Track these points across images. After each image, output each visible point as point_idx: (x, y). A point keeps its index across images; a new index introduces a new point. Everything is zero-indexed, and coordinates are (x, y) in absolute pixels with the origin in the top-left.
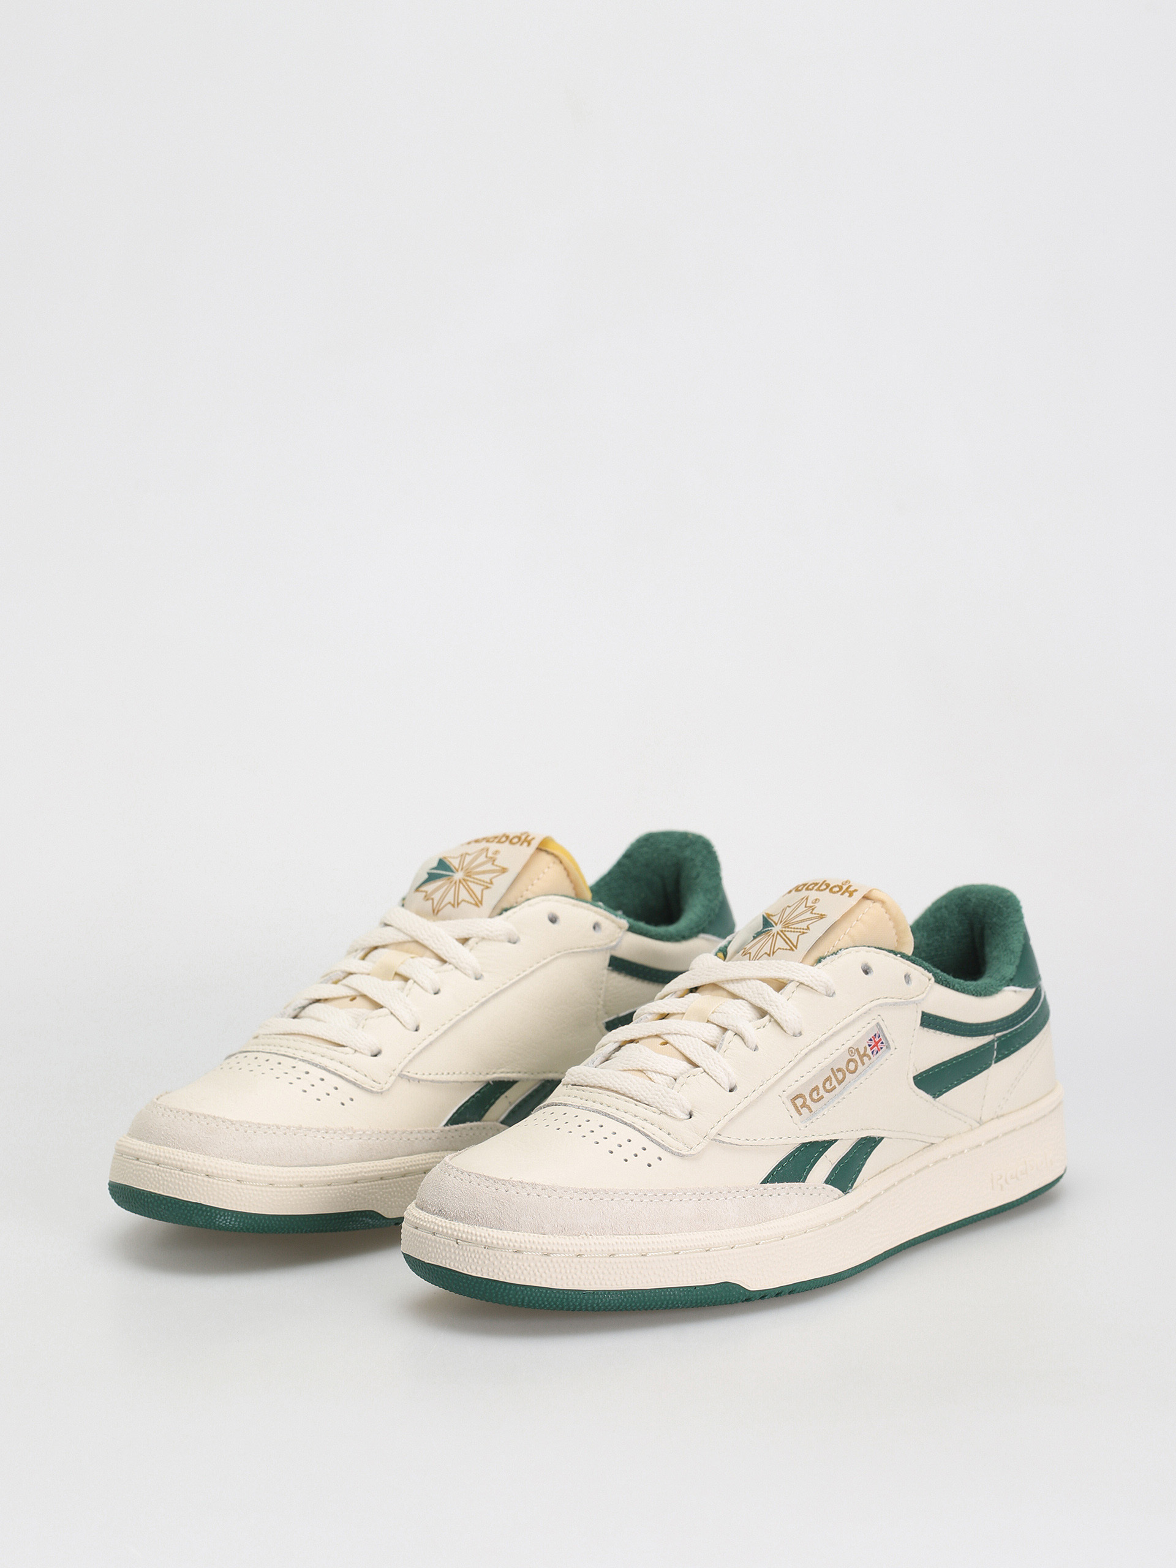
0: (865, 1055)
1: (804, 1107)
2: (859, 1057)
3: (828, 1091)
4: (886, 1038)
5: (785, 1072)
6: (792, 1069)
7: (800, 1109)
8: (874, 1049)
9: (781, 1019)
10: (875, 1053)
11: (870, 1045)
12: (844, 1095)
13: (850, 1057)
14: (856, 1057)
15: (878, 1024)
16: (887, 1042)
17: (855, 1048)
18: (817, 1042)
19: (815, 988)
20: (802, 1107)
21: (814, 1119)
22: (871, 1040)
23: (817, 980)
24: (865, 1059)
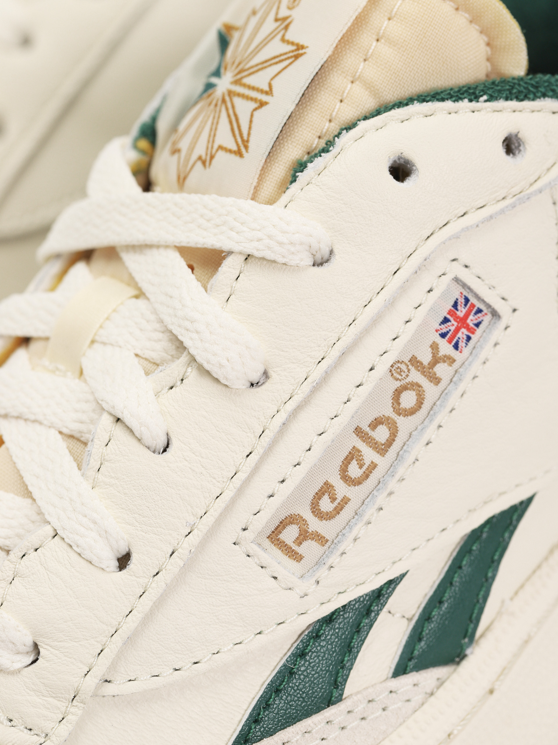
0: (436, 360)
1: (305, 538)
2: (423, 373)
3: (357, 482)
4: (483, 301)
5: (238, 485)
6: (256, 469)
7: (295, 547)
8: (460, 335)
9: (208, 362)
10: (461, 344)
11: (443, 335)
12: (401, 471)
13: (398, 384)
14: (415, 376)
15: (457, 280)
16: (489, 306)
17: (406, 360)
18: (307, 387)
19: (281, 260)
20: (299, 541)
21: (334, 559)
22: (446, 320)
23: (281, 244)
24: (441, 370)
